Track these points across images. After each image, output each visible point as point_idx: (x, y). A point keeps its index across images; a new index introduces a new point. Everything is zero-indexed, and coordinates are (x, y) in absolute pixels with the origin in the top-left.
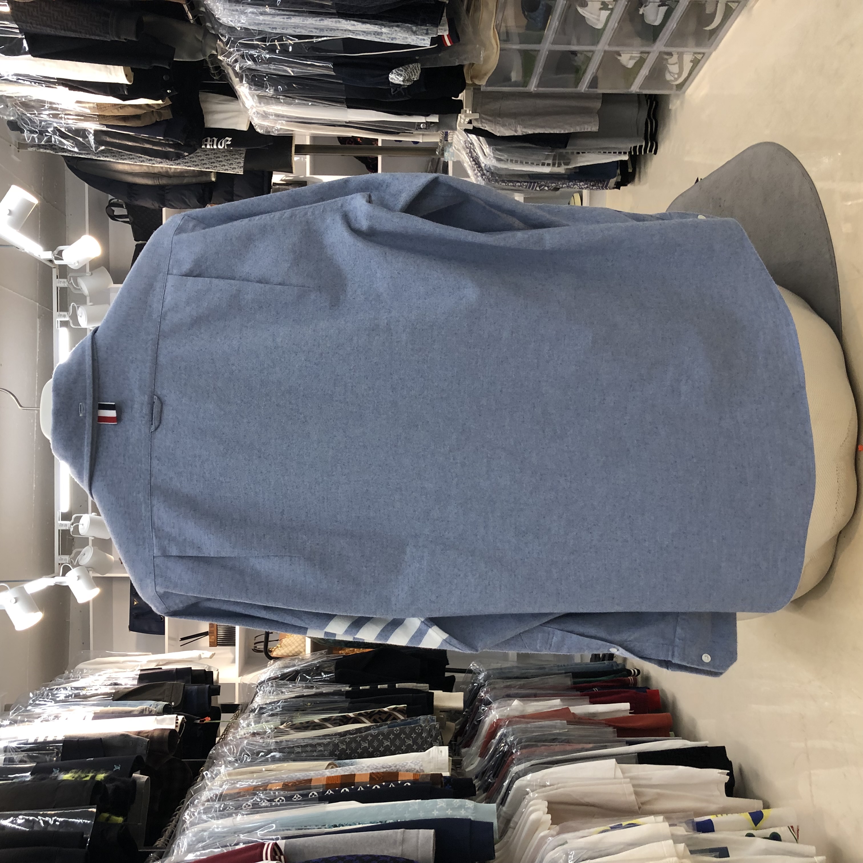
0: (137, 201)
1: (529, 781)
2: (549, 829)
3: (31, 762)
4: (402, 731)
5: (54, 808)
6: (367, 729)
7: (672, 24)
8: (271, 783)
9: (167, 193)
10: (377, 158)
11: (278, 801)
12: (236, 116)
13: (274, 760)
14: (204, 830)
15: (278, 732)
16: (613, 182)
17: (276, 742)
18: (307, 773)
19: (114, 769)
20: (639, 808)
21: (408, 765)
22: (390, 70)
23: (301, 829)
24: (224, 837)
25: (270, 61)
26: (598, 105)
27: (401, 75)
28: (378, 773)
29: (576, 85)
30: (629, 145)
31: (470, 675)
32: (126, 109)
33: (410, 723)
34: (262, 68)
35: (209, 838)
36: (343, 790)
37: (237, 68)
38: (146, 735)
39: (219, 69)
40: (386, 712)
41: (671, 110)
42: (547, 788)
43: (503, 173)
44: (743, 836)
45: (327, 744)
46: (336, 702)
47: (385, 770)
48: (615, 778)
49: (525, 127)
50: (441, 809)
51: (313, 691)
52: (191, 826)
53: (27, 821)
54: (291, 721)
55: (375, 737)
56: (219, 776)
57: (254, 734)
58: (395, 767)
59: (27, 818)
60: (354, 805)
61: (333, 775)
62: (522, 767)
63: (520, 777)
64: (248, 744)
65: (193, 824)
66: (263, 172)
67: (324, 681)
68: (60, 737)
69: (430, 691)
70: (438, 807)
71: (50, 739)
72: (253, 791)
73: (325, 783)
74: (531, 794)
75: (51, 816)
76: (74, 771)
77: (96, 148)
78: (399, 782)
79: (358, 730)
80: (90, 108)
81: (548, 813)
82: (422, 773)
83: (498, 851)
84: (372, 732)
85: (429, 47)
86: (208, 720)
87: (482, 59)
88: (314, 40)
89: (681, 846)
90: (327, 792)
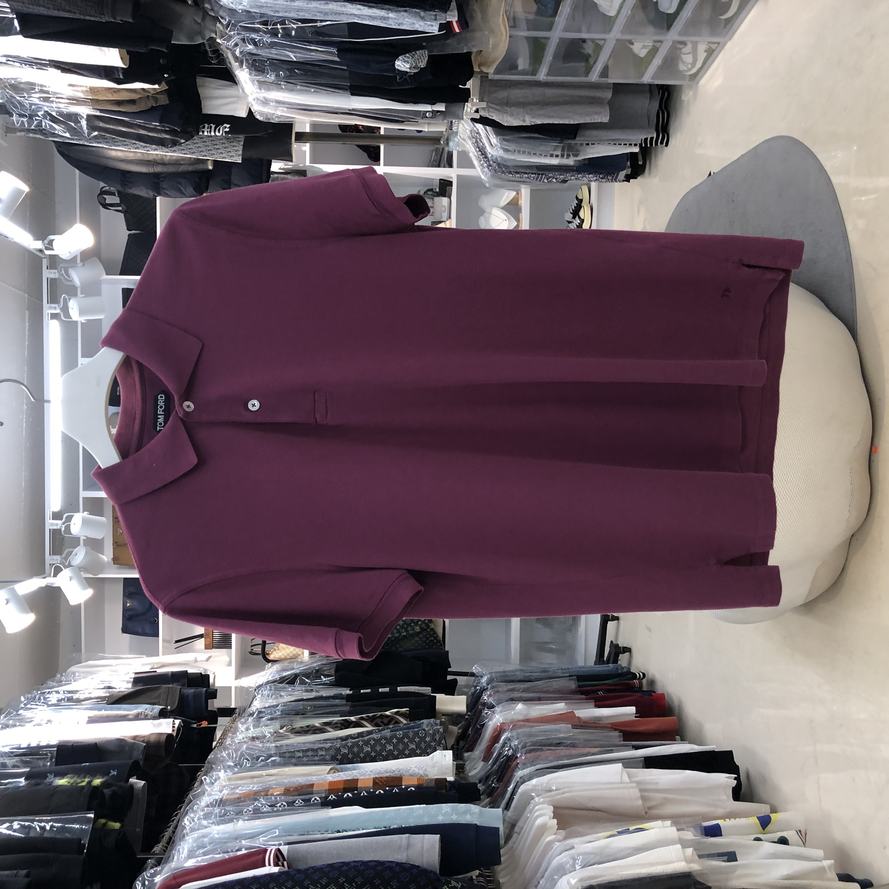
0: (130, 189)
1: (534, 786)
2: (555, 834)
3: (25, 767)
4: (405, 735)
5: (51, 813)
6: (370, 733)
7: (687, 13)
8: (272, 788)
9: (162, 181)
10: (379, 147)
11: (280, 806)
12: (234, 102)
13: (275, 765)
14: (204, 836)
15: (277, 736)
16: (622, 174)
17: (276, 747)
18: (309, 778)
19: (111, 775)
20: (646, 813)
21: (412, 769)
22: (396, 57)
23: (304, 835)
24: (225, 843)
25: (273, 45)
26: (608, 95)
27: (408, 62)
28: (381, 778)
29: (587, 74)
30: (639, 137)
31: (473, 678)
32: (121, 93)
33: (413, 728)
34: (264, 53)
35: (210, 843)
36: (346, 795)
37: (237, 53)
38: (142, 739)
39: (217, 52)
40: (388, 716)
41: (683, 101)
42: (553, 793)
43: (509, 164)
44: (751, 840)
45: (328, 748)
46: (336, 706)
47: (388, 774)
48: (621, 783)
49: (533, 117)
50: (446, 814)
51: (313, 695)
52: (191, 832)
53: (23, 827)
54: (291, 725)
55: (377, 741)
56: (218, 781)
57: (253, 739)
58: (399, 771)
59: (23, 823)
60: (357, 810)
61: (335, 780)
62: (526, 771)
63: (525, 782)
64: (247, 748)
65: (193, 830)
66: (261, 160)
67: (324, 684)
68: (54, 742)
69: (432, 694)
70: (443, 811)
71: (43, 744)
72: (254, 796)
73: (327, 788)
74: (537, 799)
75: (47, 822)
76: (69, 775)
77: (89, 134)
78: (403, 787)
79: (360, 735)
80: (83, 92)
81: (553, 818)
82: (426, 778)
83: (504, 855)
84: (374, 736)
85: (437, 33)
86: (205, 724)
87: (491, 46)
88: (319, 24)
89: (690, 851)
90: (330, 797)
